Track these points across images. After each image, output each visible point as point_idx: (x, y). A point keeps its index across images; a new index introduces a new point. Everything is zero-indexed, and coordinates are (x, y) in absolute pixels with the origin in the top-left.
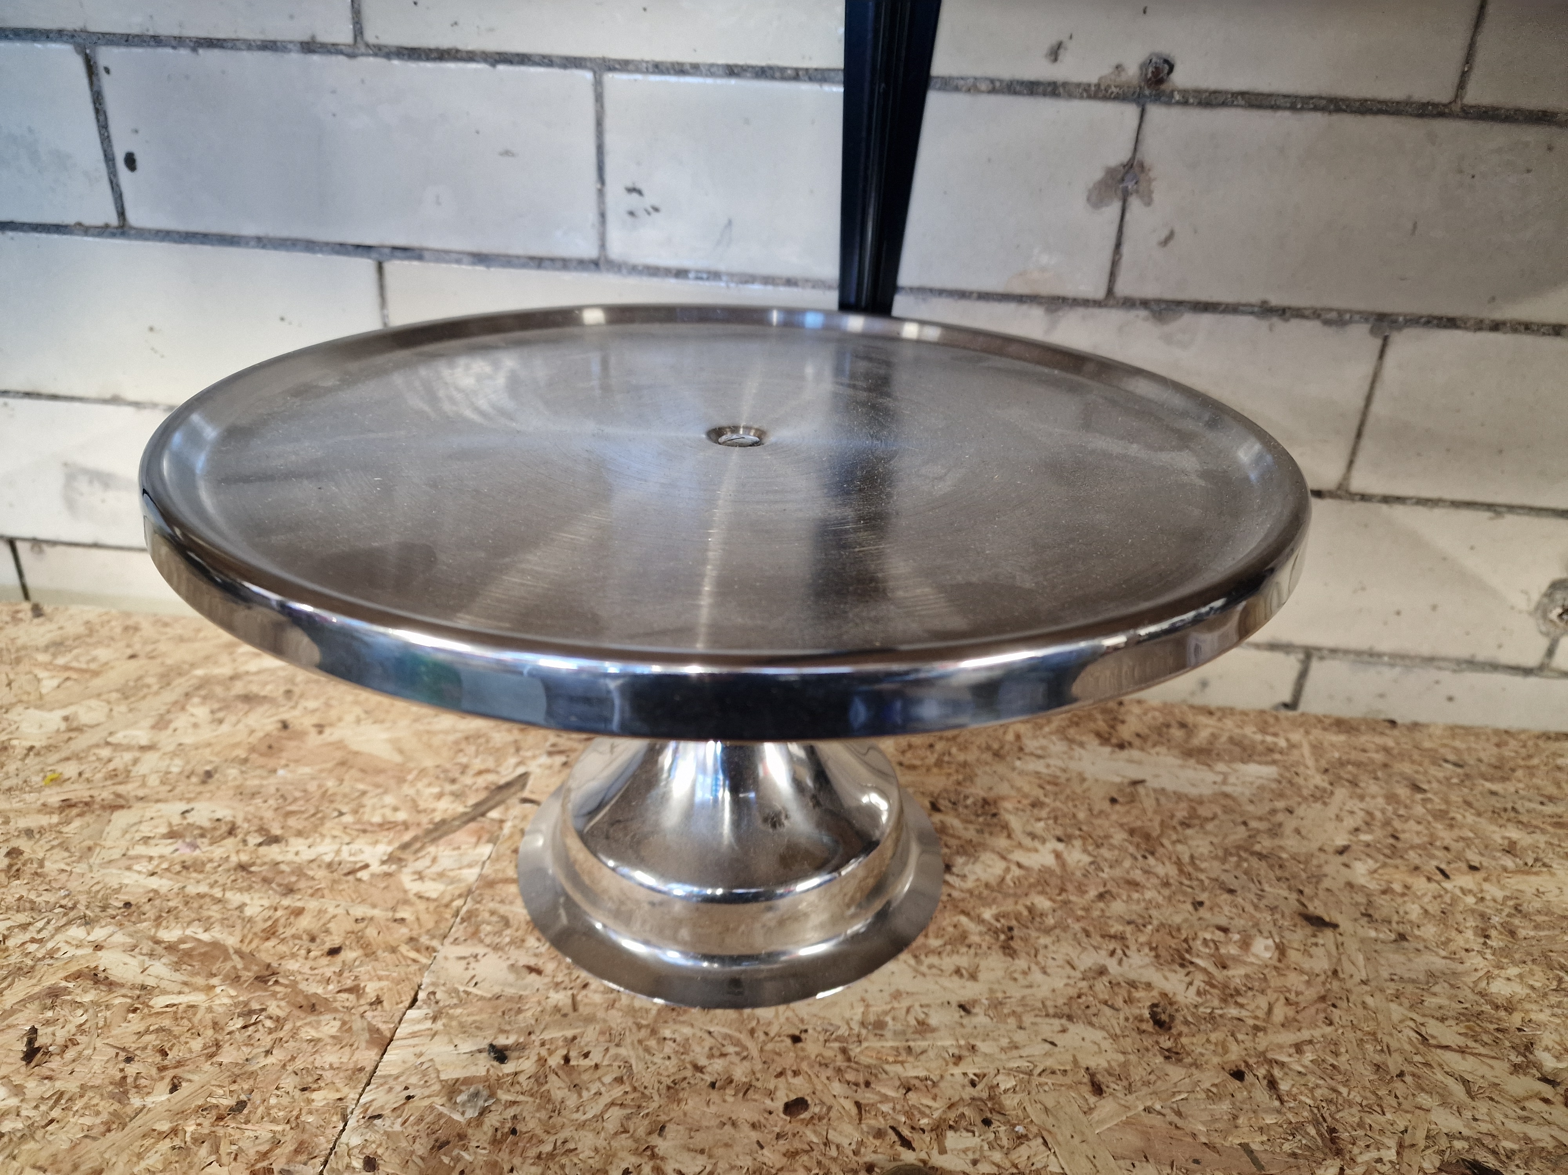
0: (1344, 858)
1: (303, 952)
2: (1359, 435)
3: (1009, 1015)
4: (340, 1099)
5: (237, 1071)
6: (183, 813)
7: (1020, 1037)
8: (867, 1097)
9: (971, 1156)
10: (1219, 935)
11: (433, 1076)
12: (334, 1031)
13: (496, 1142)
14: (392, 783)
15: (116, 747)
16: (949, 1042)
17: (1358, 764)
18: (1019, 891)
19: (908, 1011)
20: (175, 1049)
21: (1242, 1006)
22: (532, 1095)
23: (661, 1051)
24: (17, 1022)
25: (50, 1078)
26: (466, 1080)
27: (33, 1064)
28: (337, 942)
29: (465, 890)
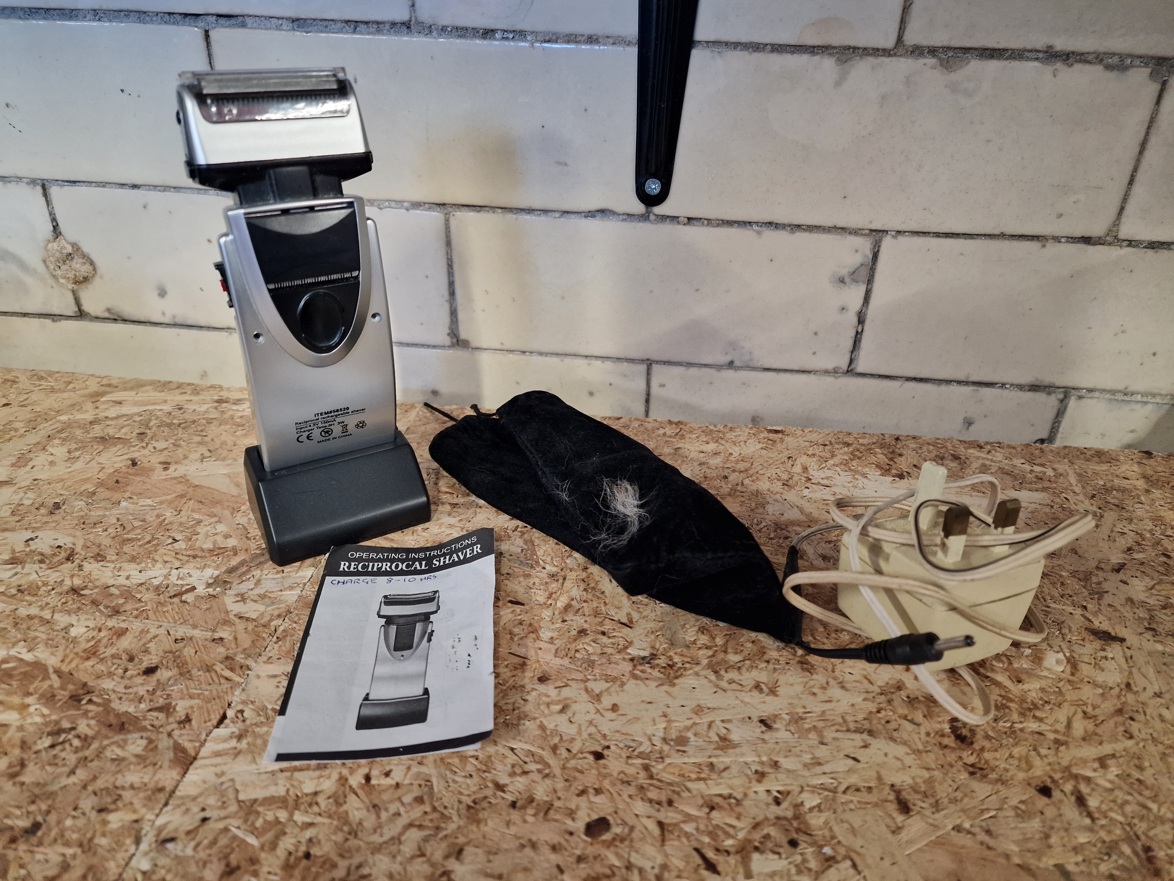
0: (1121, 576)
1: (120, 671)
2: (1131, 182)
3: (809, 730)
4: (136, 821)
5: (37, 791)
6: (27, 541)
7: (822, 752)
8: (669, 816)
10: (1011, 650)
11: (231, 795)
12: (139, 750)
13: (289, 867)
14: (227, 513)
16: (751, 759)
17: (1123, 491)
19: (710, 726)
22: (330, 817)
23: (463, 769)
26: (265, 801)
28: (155, 661)
29: (284, 611)
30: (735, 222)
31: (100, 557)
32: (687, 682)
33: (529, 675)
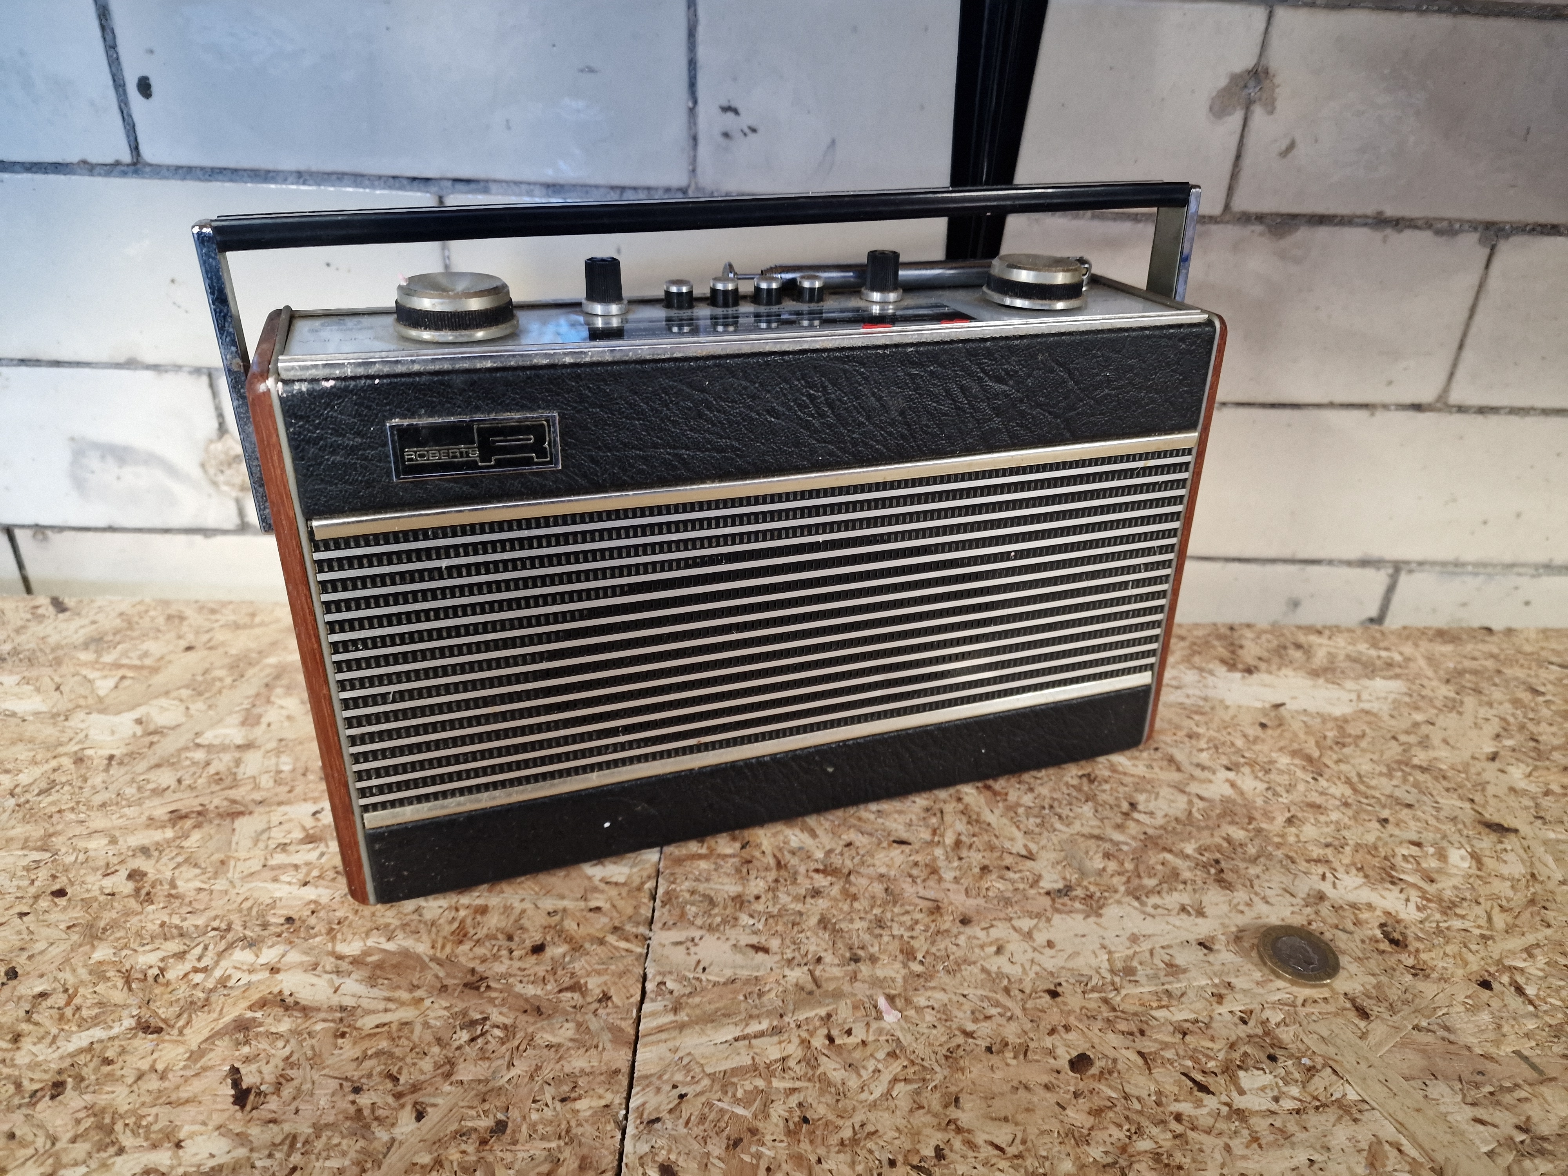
0: (1497, 764)
1: (504, 953)
2: (1461, 346)
3: (1250, 949)
4: (607, 1106)
5: (482, 1088)
6: (314, 814)
8: (1148, 1046)
9: (1271, 1094)
10: (1414, 850)
11: (698, 1070)
12: (570, 1033)
13: (792, 1133)
15: (209, 748)
16: (1204, 982)
17: (1475, 673)
18: (1210, 823)
19: (1152, 954)
20: (405, 1071)
22: (809, 1080)
23: (923, 1020)
24: (210, 1064)
25: (274, 1121)
26: (735, 1071)
27: (248, 1107)
28: (537, 938)
29: (652, 871)
32: (1111, 911)
33: (948, 918)
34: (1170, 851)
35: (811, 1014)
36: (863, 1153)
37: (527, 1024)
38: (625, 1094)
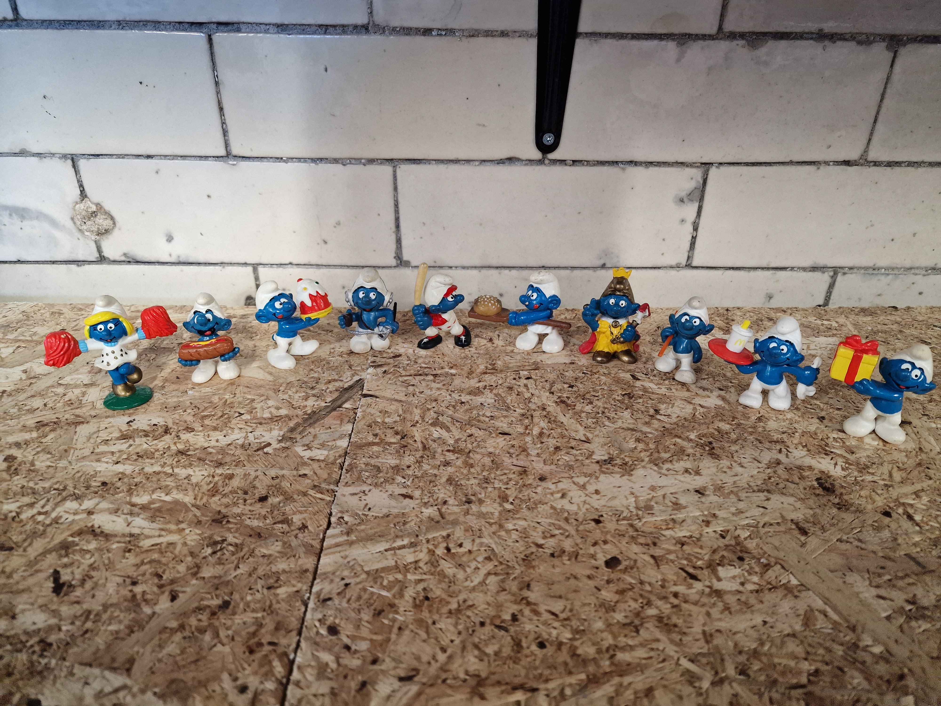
1: (241, 501)
2: (875, 121)
3: (729, 494)
4: (297, 591)
5: (216, 581)
6: (128, 423)
7: (741, 505)
8: (657, 552)
9: (739, 581)
10: (841, 434)
11: (359, 569)
12: (279, 548)
13: (417, 606)
14: (271, 393)
15: (67, 386)
16: (697, 514)
17: (886, 332)
18: (707, 421)
19: (664, 497)
20: (167, 572)
21: (873, 474)
22: (432, 574)
23: (510, 538)
24: (42, 568)
25: (78, 602)
26: (383, 569)
27: (62, 594)
28: (264, 492)
29: (342, 452)
30: (607, 162)
31: (189, 429)
32: (639, 472)
33: (531, 477)
34: (680, 437)
35: (436, 534)
36: (463, 618)
37: (252, 543)
38: (310, 584)
